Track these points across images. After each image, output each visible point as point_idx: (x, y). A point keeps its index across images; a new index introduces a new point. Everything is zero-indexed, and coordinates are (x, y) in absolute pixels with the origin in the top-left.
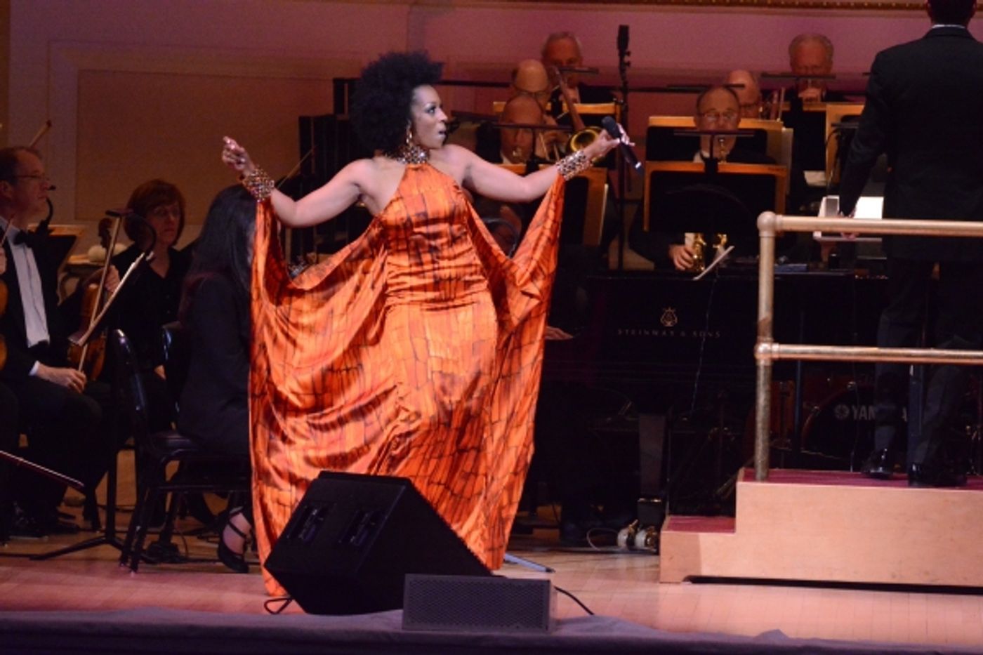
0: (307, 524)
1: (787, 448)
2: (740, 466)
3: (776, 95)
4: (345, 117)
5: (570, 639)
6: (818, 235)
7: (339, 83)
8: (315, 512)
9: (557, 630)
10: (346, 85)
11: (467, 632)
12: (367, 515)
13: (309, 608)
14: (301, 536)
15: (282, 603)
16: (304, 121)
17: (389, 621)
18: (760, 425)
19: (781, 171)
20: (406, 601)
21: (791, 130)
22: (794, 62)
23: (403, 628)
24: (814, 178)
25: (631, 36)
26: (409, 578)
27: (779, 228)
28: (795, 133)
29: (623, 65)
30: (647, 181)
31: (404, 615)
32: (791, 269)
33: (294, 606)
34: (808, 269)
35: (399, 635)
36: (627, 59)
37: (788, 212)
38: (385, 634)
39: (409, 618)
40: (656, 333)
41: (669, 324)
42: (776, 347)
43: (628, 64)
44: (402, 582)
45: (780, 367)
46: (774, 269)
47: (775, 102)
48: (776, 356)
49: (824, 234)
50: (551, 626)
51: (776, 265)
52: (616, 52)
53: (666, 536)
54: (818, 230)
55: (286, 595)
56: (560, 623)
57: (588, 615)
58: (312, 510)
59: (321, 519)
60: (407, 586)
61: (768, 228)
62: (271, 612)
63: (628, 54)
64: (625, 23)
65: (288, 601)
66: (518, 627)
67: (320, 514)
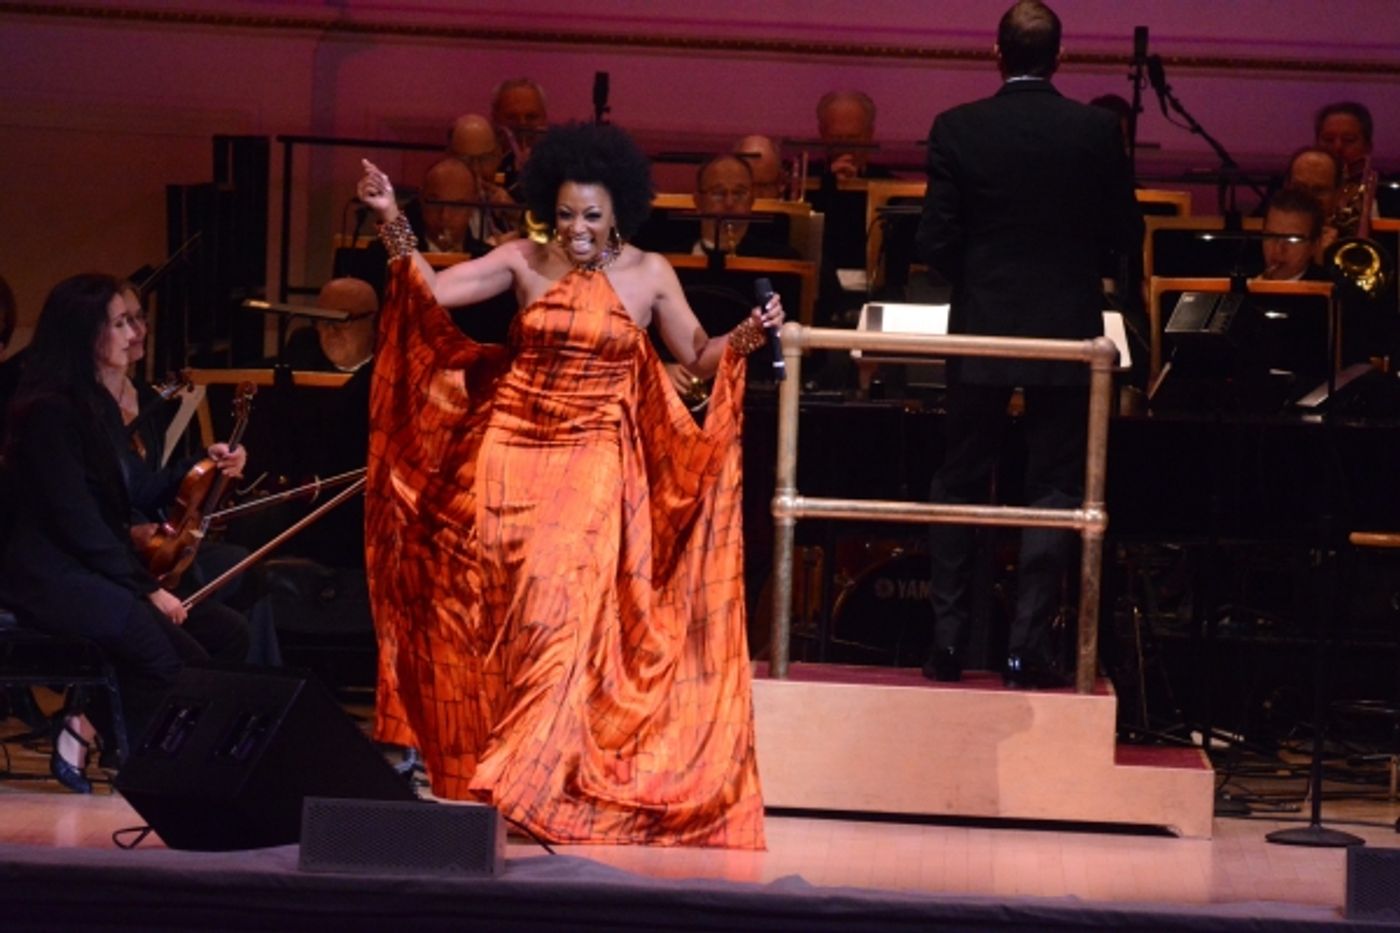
0: (173, 728)
1: (812, 635)
3: (796, 165)
4: (230, 185)
5: (523, 885)
6: (857, 354)
7: (220, 141)
8: (183, 714)
9: (505, 873)
10: (230, 146)
11: (387, 875)
12: (253, 718)
13: (173, 841)
14: (164, 745)
15: (139, 833)
16: (173, 192)
17: (280, 860)
19: (808, 269)
20: (304, 833)
21: (822, 215)
22: (824, 127)
23: (300, 869)
24: (851, 279)
25: (612, 86)
26: (309, 802)
27: (806, 345)
28: (827, 219)
31: (302, 853)
33: (153, 837)
34: (843, 399)
35: (293, 878)
36: (605, 117)
37: (819, 323)
38: (275, 877)
39: (309, 855)
42: (801, 501)
44: (299, 807)
45: (806, 526)
48: (800, 514)
49: (865, 353)
50: (498, 867)
52: (592, 107)
54: (857, 348)
55: (143, 823)
56: (510, 864)
57: (546, 853)
58: (179, 710)
59: (192, 723)
60: (306, 813)
61: (792, 343)
62: (121, 846)
63: (608, 110)
64: (602, 69)
65: (145, 831)
66: (453, 869)
67: (192, 715)
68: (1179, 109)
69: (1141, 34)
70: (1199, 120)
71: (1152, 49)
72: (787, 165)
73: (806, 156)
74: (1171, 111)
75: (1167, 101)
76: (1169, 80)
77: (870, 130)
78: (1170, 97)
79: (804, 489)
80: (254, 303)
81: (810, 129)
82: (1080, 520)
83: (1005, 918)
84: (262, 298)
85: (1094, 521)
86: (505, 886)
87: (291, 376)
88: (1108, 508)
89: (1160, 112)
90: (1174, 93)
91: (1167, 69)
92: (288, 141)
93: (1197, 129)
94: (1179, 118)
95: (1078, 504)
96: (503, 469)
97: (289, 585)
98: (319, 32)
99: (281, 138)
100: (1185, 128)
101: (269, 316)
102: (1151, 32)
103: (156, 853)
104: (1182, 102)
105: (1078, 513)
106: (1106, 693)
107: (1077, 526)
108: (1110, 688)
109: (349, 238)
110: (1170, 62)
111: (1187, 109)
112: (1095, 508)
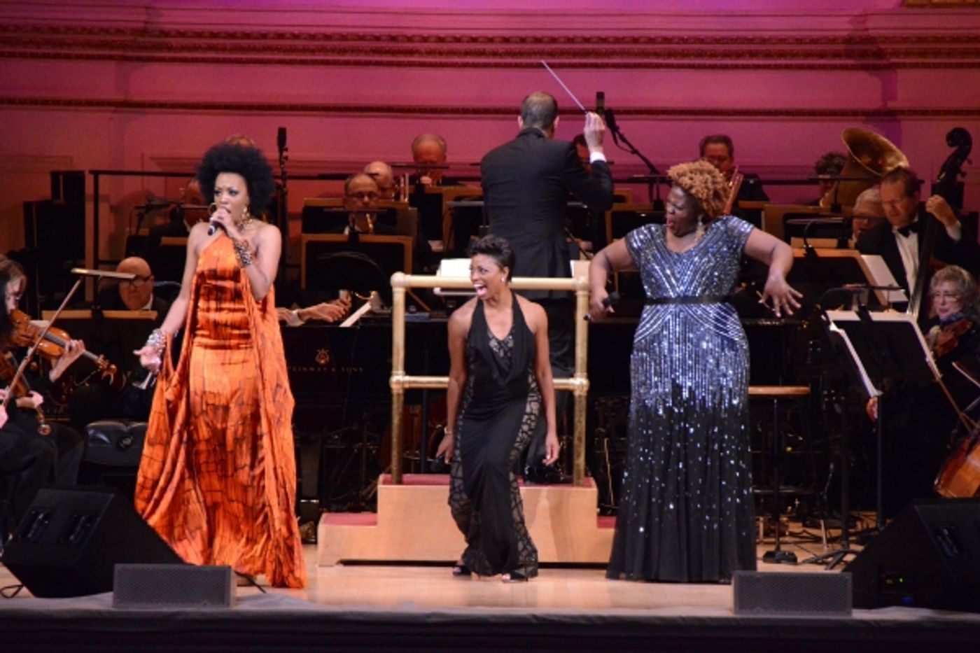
0: (35, 526)
1: (417, 458)
2: (380, 473)
3: (402, 180)
4: (62, 201)
5: (248, 612)
6: (437, 291)
7: (55, 175)
8: (41, 517)
9: (236, 605)
10: (61, 177)
11: (166, 609)
12: (83, 518)
13: (38, 592)
14: (30, 536)
15: (15, 590)
16: (27, 206)
17: (101, 602)
18: (395, 440)
19: (408, 242)
20: (116, 586)
21: (416, 209)
23: (113, 607)
24: (436, 246)
25: (288, 134)
26: (118, 567)
27: (408, 285)
28: (418, 210)
29: (283, 160)
30: (304, 249)
31: (115, 598)
32: (417, 317)
33: (25, 590)
34: (430, 317)
35: (110, 612)
36: (285, 154)
37: (415, 272)
38: (99, 612)
39: (119, 599)
40: (312, 369)
41: (323, 362)
42: (408, 378)
43: (286, 158)
44: (112, 571)
45: (412, 395)
46: (406, 317)
47: (402, 185)
48: (407, 386)
49: (443, 289)
50: (232, 602)
51: (408, 314)
52: (276, 148)
53: (322, 528)
54: (437, 287)
55: (18, 583)
56: (239, 600)
57: (261, 593)
58: (38, 514)
59: (46, 522)
60: (116, 573)
61: (400, 285)
62: (6, 597)
63: (286, 150)
64: (283, 125)
65: (20, 587)
66: (205, 604)
67: (45, 518)
68: (624, 140)
69: (600, 96)
70: (636, 146)
71: (607, 105)
72: (397, 179)
73: (407, 175)
74: (619, 141)
75: (617, 135)
76: (618, 123)
77: (445, 158)
78: (619, 133)
79: (409, 371)
80: (78, 271)
81: (409, 158)
82: (573, 385)
83: (534, 621)
84: (83, 267)
85: (582, 385)
86: (238, 613)
87: (102, 314)
88: (590, 377)
89: (613, 143)
90: (621, 131)
91: (616, 117)
92: (96, 174)
93: (635, 152)
94: (626, 146)
95: (572, 376)
96: (203, 368)
97: (104, 438)
98: (113, 108)
99: (91, 172)
100: (629, 151)
101: (87, 278)
102: (607, 96)
103: (27, 601)
104: (626, 136)
105: (571, 381)
106: (590, 486)
107: (571, 387)
108: (593, 482)
109: (134, 229)
110: (619, 112)
111: (629, 140)
112: (582, 377)
